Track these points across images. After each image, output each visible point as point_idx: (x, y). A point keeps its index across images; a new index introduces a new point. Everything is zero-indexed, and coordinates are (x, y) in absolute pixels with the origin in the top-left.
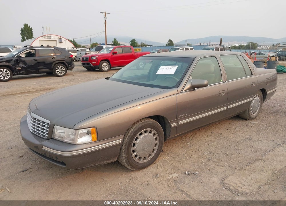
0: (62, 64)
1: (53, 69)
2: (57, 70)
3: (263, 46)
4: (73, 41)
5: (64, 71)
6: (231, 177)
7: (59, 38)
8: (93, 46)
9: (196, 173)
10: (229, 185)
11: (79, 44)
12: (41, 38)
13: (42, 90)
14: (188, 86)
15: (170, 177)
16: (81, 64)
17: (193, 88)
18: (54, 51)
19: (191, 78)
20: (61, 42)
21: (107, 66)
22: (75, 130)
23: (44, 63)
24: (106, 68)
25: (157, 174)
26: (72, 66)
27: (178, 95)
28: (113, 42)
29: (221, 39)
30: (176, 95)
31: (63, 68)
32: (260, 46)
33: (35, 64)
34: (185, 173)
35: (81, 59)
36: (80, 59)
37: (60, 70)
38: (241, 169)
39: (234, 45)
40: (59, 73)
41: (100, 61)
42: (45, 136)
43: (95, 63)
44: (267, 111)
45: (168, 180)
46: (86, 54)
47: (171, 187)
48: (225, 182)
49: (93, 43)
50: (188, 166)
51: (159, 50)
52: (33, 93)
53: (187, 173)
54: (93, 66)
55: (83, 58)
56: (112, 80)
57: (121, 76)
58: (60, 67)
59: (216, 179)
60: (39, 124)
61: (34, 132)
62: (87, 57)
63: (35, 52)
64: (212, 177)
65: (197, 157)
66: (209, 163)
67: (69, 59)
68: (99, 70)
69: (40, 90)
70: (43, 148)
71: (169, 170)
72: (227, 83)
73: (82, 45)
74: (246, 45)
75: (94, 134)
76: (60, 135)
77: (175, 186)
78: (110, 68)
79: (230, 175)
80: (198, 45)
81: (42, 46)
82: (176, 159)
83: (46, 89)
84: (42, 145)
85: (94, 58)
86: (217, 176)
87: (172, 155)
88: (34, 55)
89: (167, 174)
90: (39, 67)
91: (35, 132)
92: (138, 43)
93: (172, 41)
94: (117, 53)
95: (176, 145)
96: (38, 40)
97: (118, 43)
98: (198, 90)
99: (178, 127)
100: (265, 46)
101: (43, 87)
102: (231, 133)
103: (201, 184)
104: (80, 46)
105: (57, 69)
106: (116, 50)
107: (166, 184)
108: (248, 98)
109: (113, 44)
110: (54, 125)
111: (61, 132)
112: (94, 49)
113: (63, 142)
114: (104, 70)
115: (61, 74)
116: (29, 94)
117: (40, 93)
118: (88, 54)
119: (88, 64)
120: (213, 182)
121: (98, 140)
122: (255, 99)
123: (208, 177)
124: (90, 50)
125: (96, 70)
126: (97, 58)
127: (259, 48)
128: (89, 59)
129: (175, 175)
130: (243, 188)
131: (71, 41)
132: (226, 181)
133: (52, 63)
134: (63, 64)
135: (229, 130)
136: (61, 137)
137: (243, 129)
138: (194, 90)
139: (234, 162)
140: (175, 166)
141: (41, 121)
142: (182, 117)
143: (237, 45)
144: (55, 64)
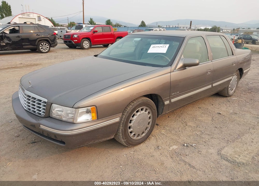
0: (45, 41)
1: (37, 46)
2: (41, 47)
3: (225, 30)
4: (51, 19)
5: (47, 48)
6: (226, 148)
7: (38, 16)
8: (70, 25)
9: (193, 145)
10: (226, 156)
11: (57, 23)
12: (20, 16)
13: (29, 66)
14: (180, 65)
15: (171, 149)
16: (63, 42)
17: (185, 67)
18: (37, 28)
19: (182, 57)
20: (40, 19)
21: (88, 43)
22: (75, 109)
23: (28, 39)
24: (87, 46)
25: (158, 147)
26: (55, 44)
27: (172, 73)
28: (89, 21)
29: (191, 22)
30: (169, 74)
31: (46, 45)
32: (222, 30)
33: (19, 41)
34: (184, 145)
35: (63, 37)
36: (61, 37)
37: (44, 47)
38: (233, 141)
39: (200, 28)
40: (43, 49)
41: (81, 39)
42: (41, 114)
43: (77, 41)
44: (242, 88)
45: (169, 152)
46: (67, 32)
47: (174, 159)
48: (222, 154)
49: (70, 22)
50: (185, 138)
51: (134, 30)
52: (20, 68)
53: (185, 145)
54: (75, 44)
55: (65, 36)
56: (102, 58)
57: (109, 54)
58: (44, 44)
59: (213, 151)
60: (35, 102)
61: (28, 109)
62: (69, 35)
63: (19, 28)
64: (208, 148)
65: (191, 130)
66: (203, 136)
67: (52, 36)
68: (80, 47)
69: (27, 66)
70: (40, 126)
71: (168, 142)
72: (213, 62)
73: (60, 24)
74: (211, 28)
75: (94, 113)
76: (58, 113)
77: (177, 158)
78: (91, 46)
79: (225, 147)
80: (168, 27)
81: (25, 23)
82: (173, 132)
83: (33, 65)
84: (39, 123)
85: (76, 36)
86: (213, 147)
87: (168, 129)
88: (18, 32)
89: (167, 146)
90: (24, 44)
91: (30, 109)
92: (113, 23)
93: (144, 23)
94: (98, 32)
95: (169, 118)
96: (17, 17)
97: (94, 22)
98: (188, 69)
99: (171, 104)
100: (226, 30)
101: (29, 63)
102: (216, 108)
103: (200, 155)
104: (58, 25)
105: (41, 45)
106: (96, 29)
107: (168, 155)
108: (229, 77)
109: (89, 23)
110: (52, 104)
111: (59, 111)
112: (74, 28)
113: (61, 121)
114: (85, 47)
115: (45, 51)
116: (17, 69)
117: (28, 68)
118: (69, 32)
119: (70, 42)
120: (211, 154)
121: (98, 118)
122: (234, 77)
123: (206, 148)
124: (68, 29)
125: (77, 47)
126: (78, 36)
127: (221, 31)
128: (70, 36)
129: (175, 147)
130: (239, 158)
131: (50, 20)
132: (223, 152)
133: (35, 40)
134: (47, 41)
135: (214, 106)
136: (59, 116)
137: (226, 105)
138: (185, 69)
139: (226, 134)
140: (173, 139)
141: (36, 99)
142: (174, 95)
143: (203, 28)
144: (39, 41)
